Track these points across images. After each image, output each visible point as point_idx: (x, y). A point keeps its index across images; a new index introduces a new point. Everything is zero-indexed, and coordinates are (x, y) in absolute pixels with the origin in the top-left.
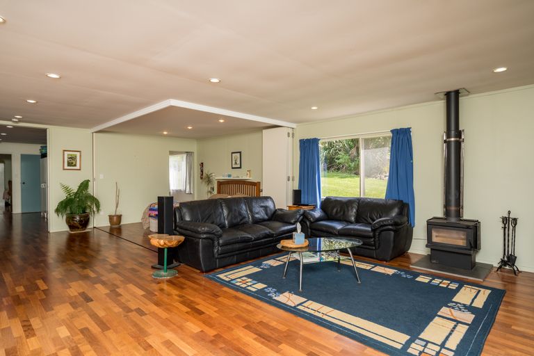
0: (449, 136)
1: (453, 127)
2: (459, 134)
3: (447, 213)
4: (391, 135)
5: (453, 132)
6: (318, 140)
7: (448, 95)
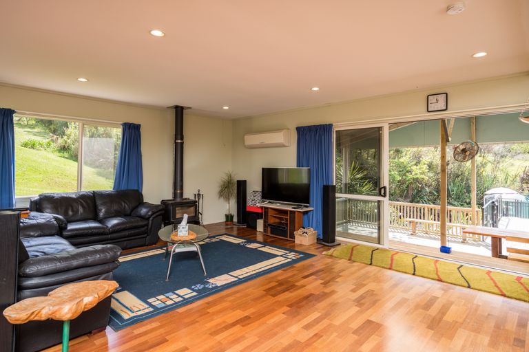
0: (176, 139)
1: (179, 133)
2: (182, 137)
3: (175, 195)
4: (122, 127)
5: (179, 137)
6: (13, 112)
7: (177, 107)
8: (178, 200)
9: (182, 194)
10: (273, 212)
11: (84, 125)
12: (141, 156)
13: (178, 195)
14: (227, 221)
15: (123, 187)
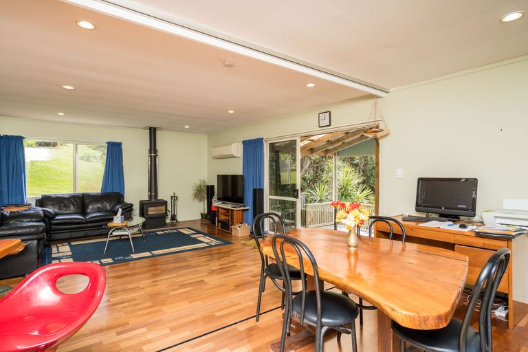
0: (151, 153)
1: (153, 148)
2: (155, 151)
3: (150, 197)
4: (107, 145)
5: (153, 151)
6: (23, 138)
7: (150, 128)
8: (153, 200)
9: (156, 196)
10: (223, 211)
11: (77, 145)
12: (122, 167)
13: (153, 197)
14: (202, 218)
15: (109, 190)
